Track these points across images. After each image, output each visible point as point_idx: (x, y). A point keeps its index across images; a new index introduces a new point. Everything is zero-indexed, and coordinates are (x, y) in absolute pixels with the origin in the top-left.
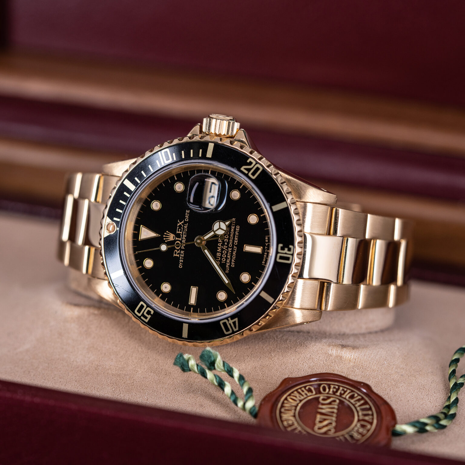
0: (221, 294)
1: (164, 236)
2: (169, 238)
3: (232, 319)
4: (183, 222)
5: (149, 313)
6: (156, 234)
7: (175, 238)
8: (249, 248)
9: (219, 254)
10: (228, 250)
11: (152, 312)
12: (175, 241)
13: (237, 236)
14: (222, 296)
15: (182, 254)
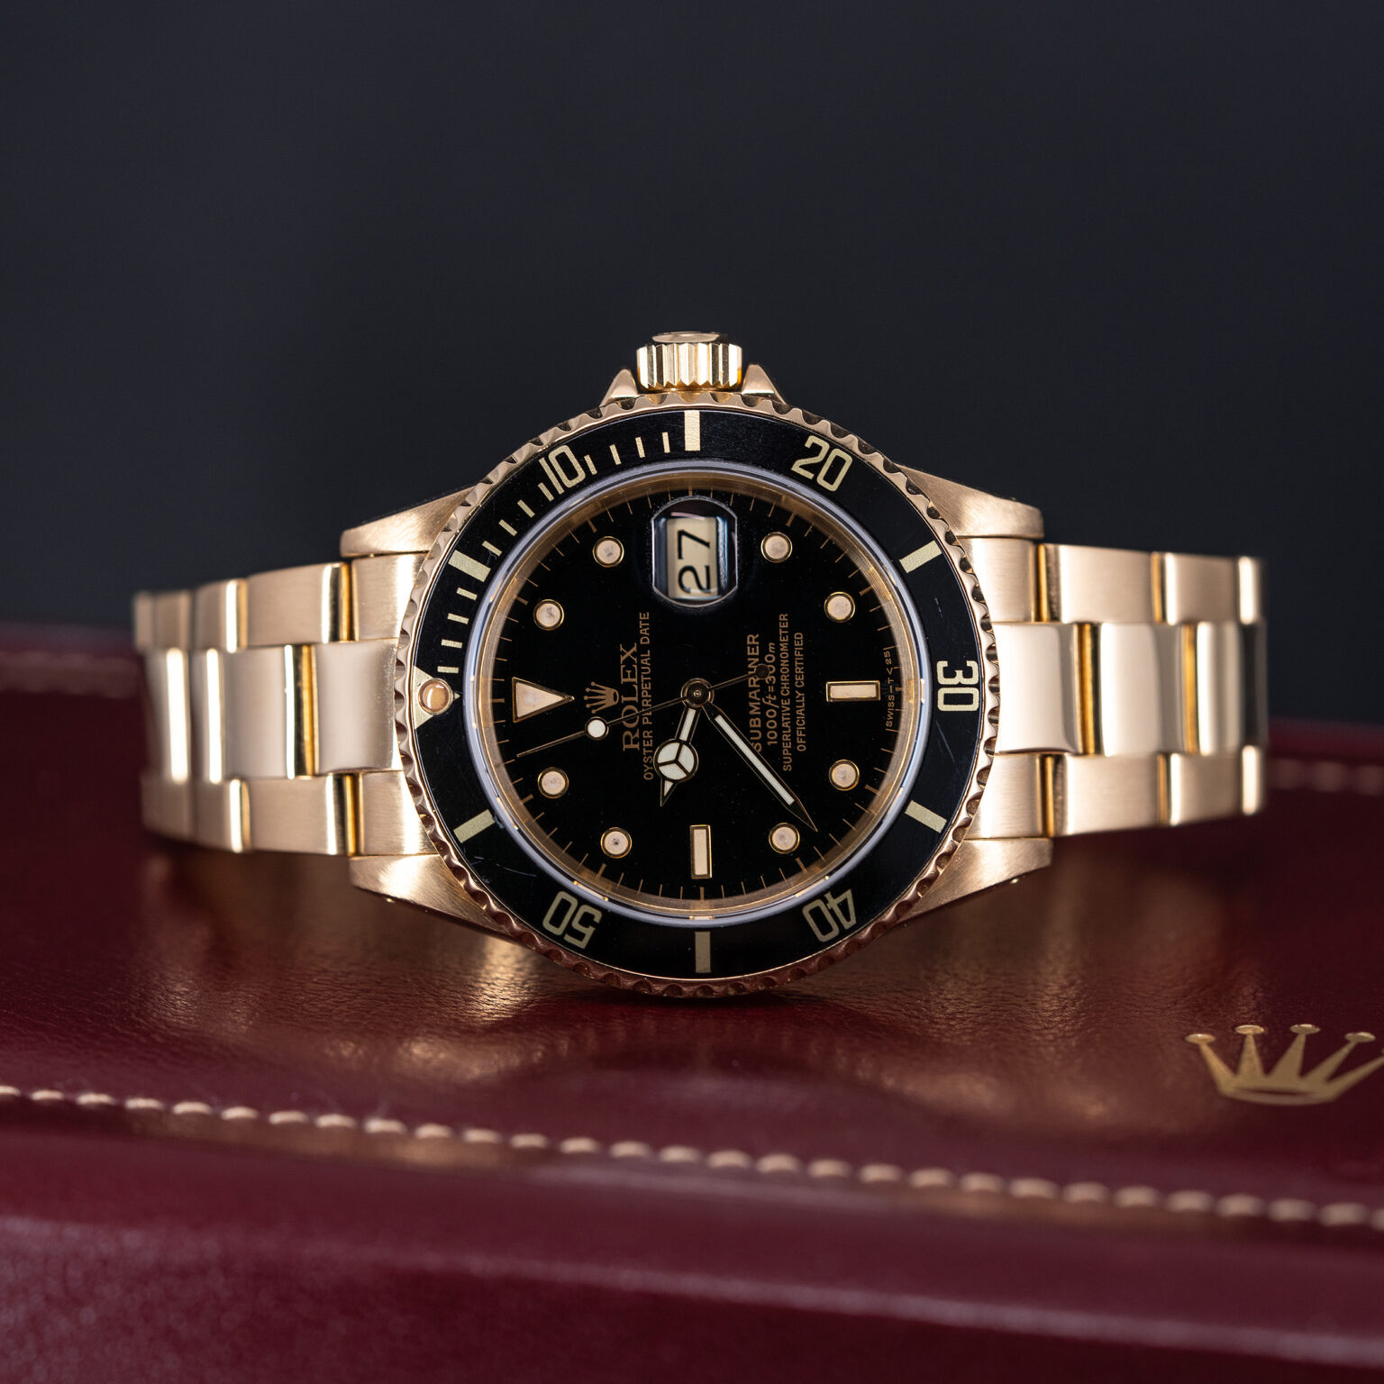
0: (782, 833)
1: (586, 698)
2: (601, 700)
3: (835, 896)
4: (634, 649)
5: (587, 920)
6: (559, 695)
7: (620, 699)
8: (841, 691)
9: (757, 723)
11: (598, 917)
12: (621, 705)
13: (799, 661)
15: (649, 739)
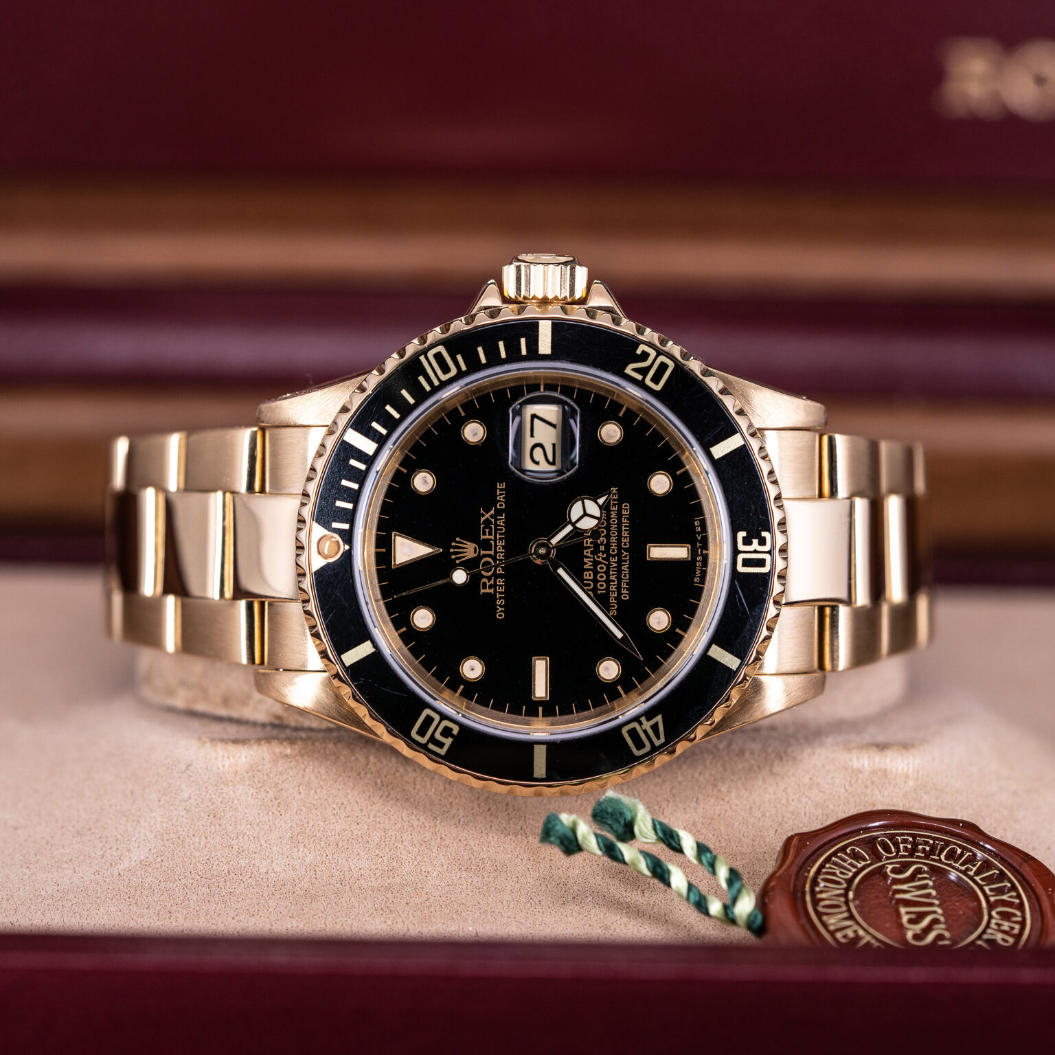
0: (607, 666)
1: (452, 550)
2: (464, 552)
3: (648, 720)
4: (492, 512)
5: (447, 732)
6: (431, 548)
7: (479, 552)
8: (658, 552)
9: (590, 575)
10: (609, 562)
11: (456, 730)
12: (479, 558)
13: (625, 526)
14: (609, 670)
15: (501, 586)
